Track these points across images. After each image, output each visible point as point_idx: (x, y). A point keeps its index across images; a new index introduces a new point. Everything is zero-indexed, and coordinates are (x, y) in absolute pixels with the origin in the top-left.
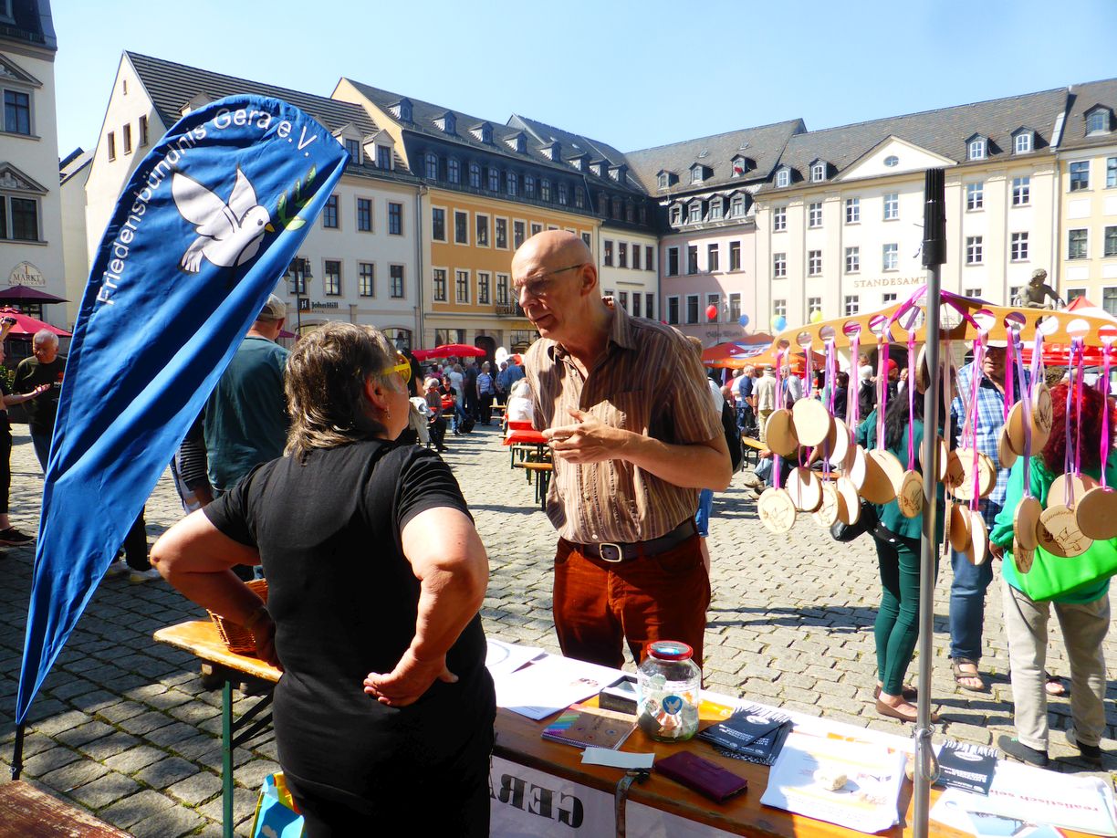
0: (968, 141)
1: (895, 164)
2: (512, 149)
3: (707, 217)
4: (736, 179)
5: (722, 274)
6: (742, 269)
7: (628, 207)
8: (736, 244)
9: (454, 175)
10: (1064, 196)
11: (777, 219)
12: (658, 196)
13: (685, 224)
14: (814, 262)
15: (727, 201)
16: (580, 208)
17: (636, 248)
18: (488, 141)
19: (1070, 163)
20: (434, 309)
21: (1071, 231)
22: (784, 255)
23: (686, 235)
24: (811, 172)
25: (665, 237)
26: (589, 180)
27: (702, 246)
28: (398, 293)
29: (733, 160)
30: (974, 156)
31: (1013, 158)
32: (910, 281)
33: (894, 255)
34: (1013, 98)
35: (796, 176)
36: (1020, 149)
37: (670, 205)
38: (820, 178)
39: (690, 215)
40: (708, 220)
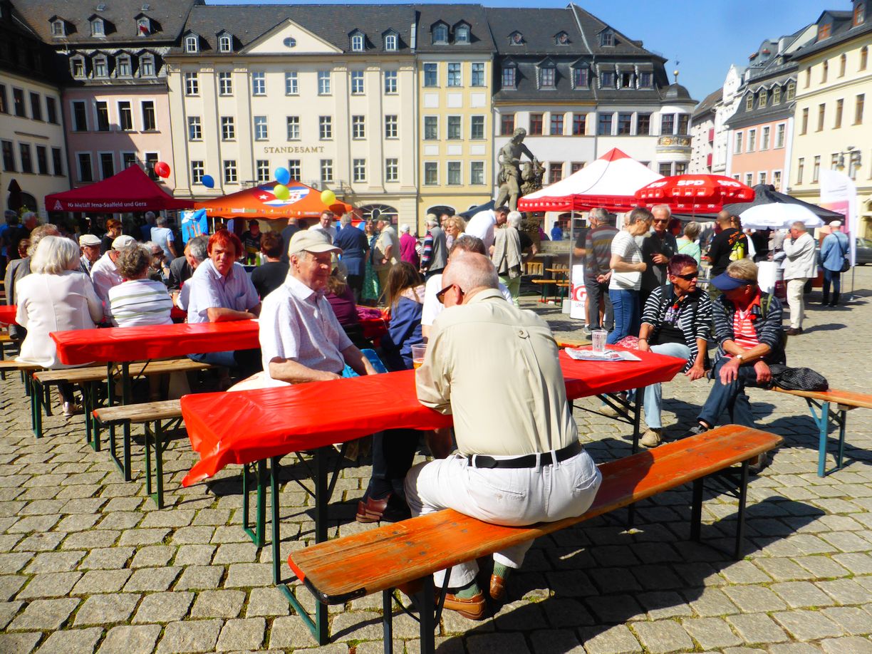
0: (350, 35)
1: (293, 45)
3: (114, 73)
4: (141, 38)
5: (136, 133)
6: (157, 129)
8: (150, 104)
10: (421, 89)
11: (189, 83)
12: (54, 43)
13: (90, 77)
14: (227, 128)
15: (135, 59)
17: (35, 98)
19: (424, 63)
21: (426, 118)
22: (198, 119)
23: (92, 89)
24: (218, 42)
25: (68, 90)
27: (112, 103)
29: (137, 18)
30: (355, 48)
31: (383, 53)
32: (310, 150)
33: (296, 127)
34: (376, 6)
35: (203, 44)
36: (389, 47)
37: (70, 55)
38: (227, 49)
39: (94, 68)
40: (117, 76)
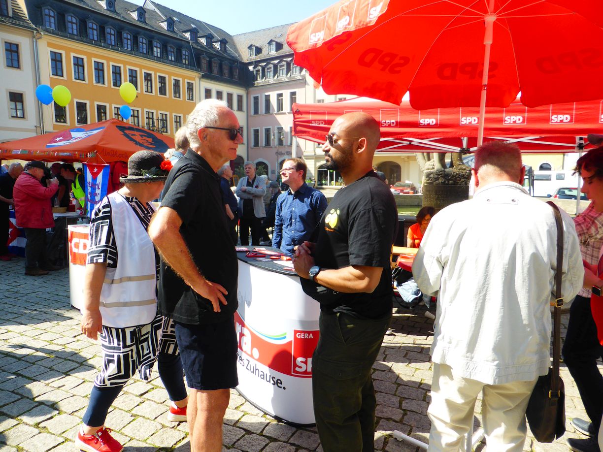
2: (134, 19)
3: (276, 76)
5: (284, 113)
7: (224, 67)
8: (294, 94)
9: (74, 28)
12: (248, 62)
13: (263, 80)
15: (288, 64)
16: (185, 64)
17: (230, 95)
18: (112, 9)
20: (54, 129)
22: (323, 101)
23: (264, 87)
25: (251, 89)
26: (196, 47)
27: (273, 95)
28: (19, 114)
37: (254, 68)
39: (266, 74)
40: (278, 77)
